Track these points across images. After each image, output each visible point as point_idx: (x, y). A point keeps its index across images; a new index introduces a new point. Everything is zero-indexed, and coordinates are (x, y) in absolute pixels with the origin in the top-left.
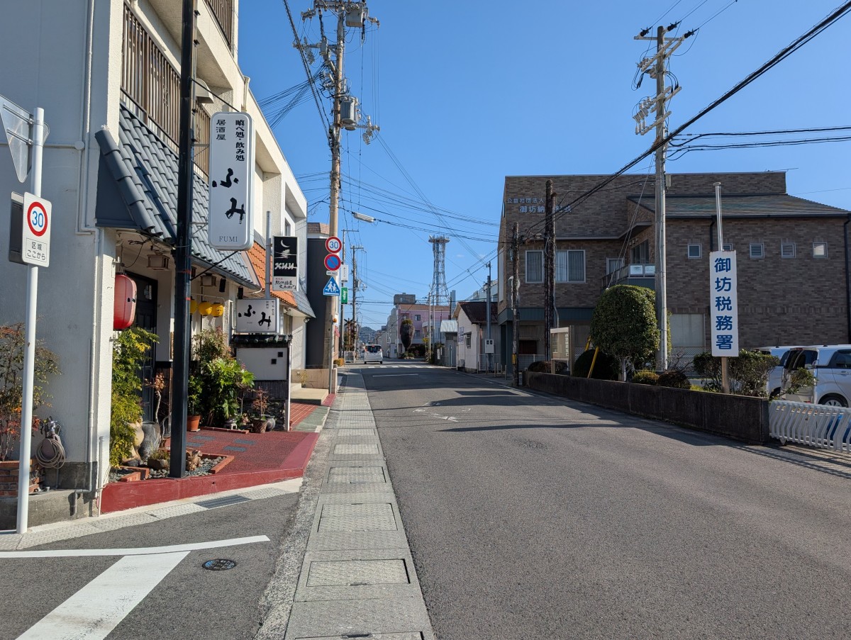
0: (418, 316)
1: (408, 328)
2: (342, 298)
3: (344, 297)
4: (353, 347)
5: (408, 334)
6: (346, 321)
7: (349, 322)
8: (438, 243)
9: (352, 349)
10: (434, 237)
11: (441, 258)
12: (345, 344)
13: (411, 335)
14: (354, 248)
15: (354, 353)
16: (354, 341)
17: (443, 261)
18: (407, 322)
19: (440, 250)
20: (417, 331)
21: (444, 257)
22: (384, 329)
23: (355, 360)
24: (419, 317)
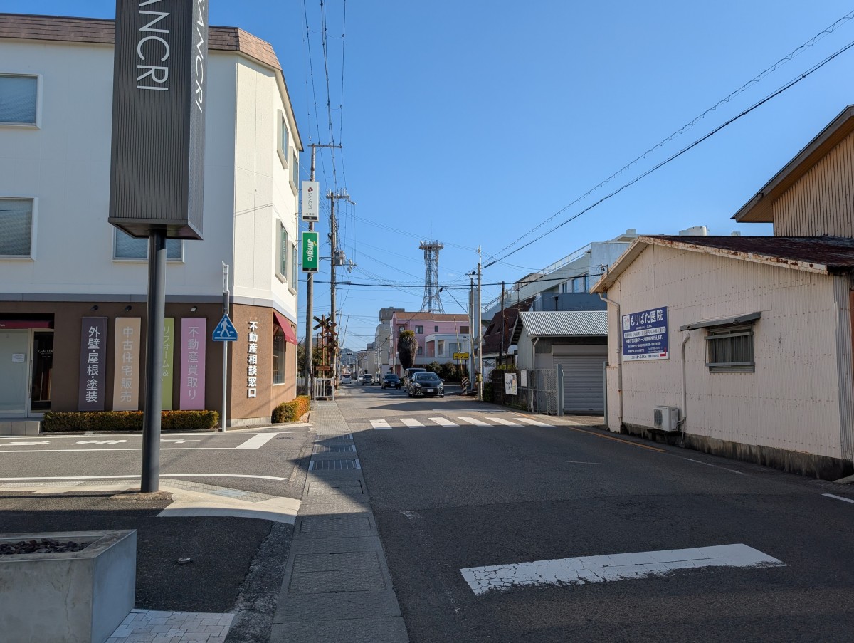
0: (419, 327)
1: (410, 342)
2: (305, 256)
3: (310, 253)
4: (332, 369)
5: (409, 352)
6: (318, 320)
7: (322, 323)
8: (430, 249)
9: (329, 373)
10: (425, 243)
11: (434, 268)
12: (315, 364)
13: (413, 352)
14: (332, 197)
15: (333, 381)
16: (332, 358)
17: (436, 271)
18: (408, 334)
19: (432, 258)
20: (420, 348)
21: (437, 266)
22: (371, 347)
23: (334, 391)
24: (421, 328)
